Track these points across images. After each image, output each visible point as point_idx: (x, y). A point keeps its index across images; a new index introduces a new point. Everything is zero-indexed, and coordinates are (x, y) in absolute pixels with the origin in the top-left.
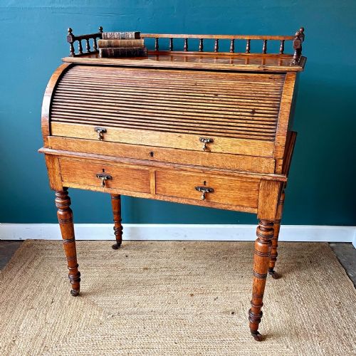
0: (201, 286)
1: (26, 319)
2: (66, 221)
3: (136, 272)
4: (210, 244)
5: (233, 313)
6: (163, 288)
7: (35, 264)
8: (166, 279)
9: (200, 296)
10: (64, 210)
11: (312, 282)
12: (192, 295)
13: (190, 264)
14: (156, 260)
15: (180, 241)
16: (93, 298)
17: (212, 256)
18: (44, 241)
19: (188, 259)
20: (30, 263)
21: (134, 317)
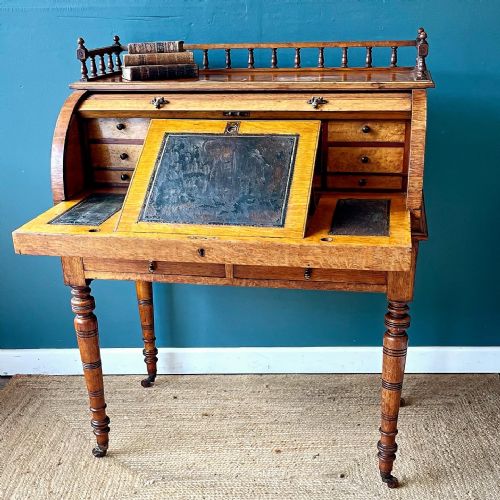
0: (293, 439)
1: (19, 488)
2: (89, 333)
3: (191, 420)
4: (309, 378)
5: (342, 476)
6: (234, 442)
7: (31, 410)
8: (237, 430)
9: (291, 454)
10: (85, 316)
11: (471, 432)
12: (278, 451)
13: (277, 408)
14: (222, 403)
15: (261, 374)
16: (122, 458)
17: (311, 397)
18: (43, 376)
19: (273, 400)
20: (23, 409)
21: (187, 483)
